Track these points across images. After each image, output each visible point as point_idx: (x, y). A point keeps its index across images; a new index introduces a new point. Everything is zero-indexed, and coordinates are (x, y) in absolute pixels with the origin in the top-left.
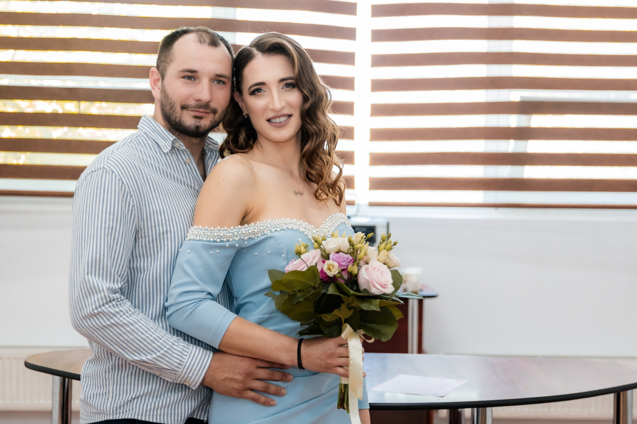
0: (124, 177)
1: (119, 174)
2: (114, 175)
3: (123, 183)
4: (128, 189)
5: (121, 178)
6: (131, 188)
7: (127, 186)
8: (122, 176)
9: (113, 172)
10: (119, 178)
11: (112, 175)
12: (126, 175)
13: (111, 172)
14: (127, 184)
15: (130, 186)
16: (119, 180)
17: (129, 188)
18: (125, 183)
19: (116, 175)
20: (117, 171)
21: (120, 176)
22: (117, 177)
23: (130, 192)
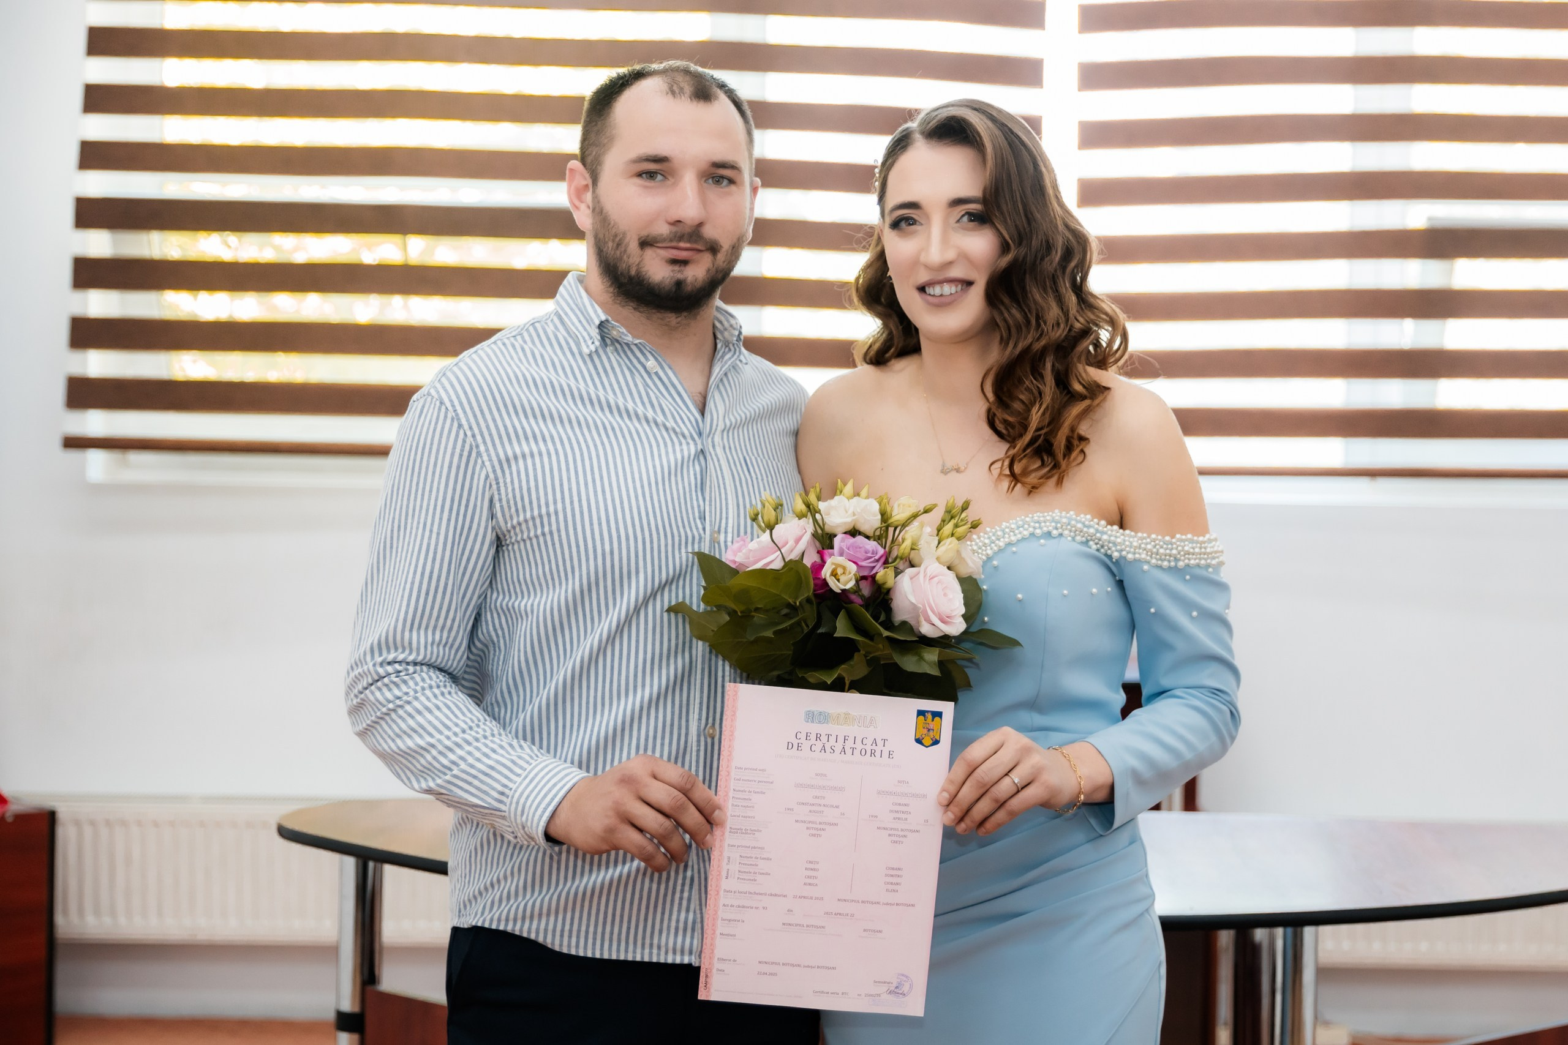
0: (465, 412)
1: (453, 406)
2: (443, 408)
3: (460, 426)
4: (472, 439)
5: (457, 415)
6: (479, 438)
7: (469, 433)
8: (460, 411)
9: (442, 403)
10: (454, 414)
11: (440, 409)
12: (472, 408)
13: (438, 403)
14: (471, 428)
15: (476, 431)
16: (453, 419)
17: (474, 436)
18: (466, 427)
19: (447, 408)
20: (451, 401)
21: (455, 411)
22: (449, 412)
23: (477, 446)
